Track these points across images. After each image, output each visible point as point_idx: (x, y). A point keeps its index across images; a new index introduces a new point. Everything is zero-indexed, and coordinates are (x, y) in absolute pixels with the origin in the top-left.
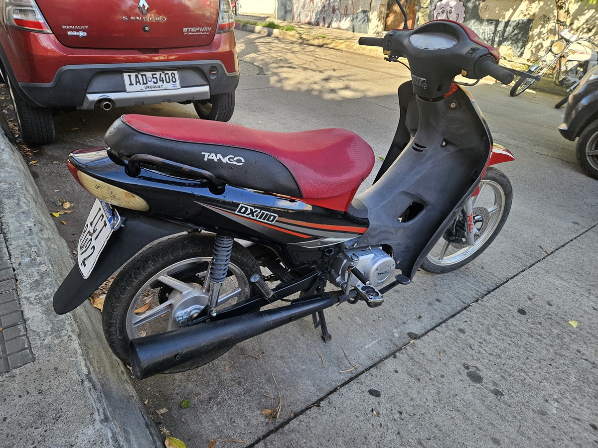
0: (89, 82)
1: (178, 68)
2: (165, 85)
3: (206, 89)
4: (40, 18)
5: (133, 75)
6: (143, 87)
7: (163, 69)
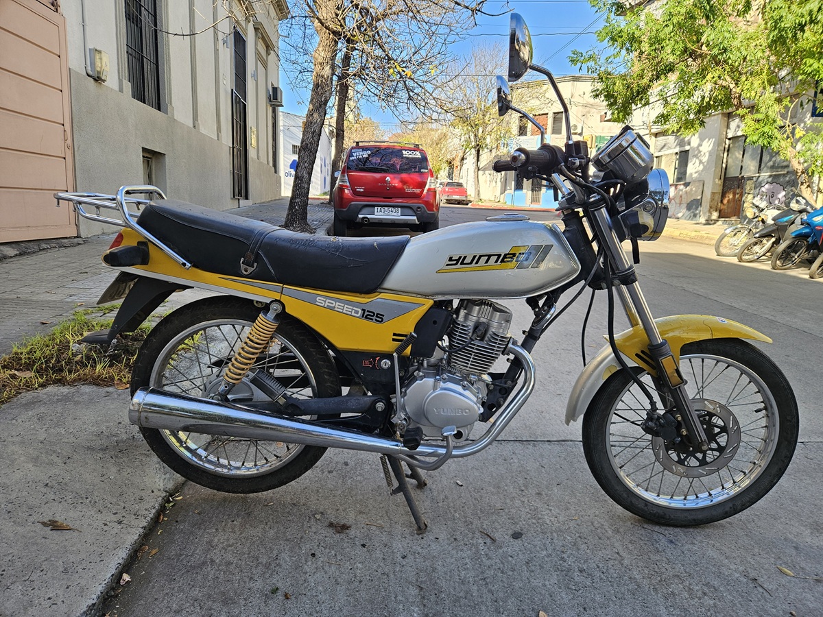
0: (360, 210)
1: (401, 207)
2: (393, 214)
3: (415, 218)
4: (348, 184)
5: (379, 208)
6: (382, 213)
7: (393, 206)
